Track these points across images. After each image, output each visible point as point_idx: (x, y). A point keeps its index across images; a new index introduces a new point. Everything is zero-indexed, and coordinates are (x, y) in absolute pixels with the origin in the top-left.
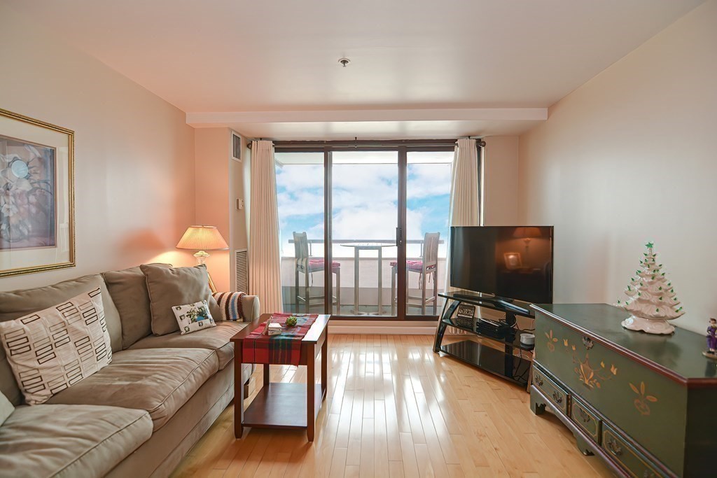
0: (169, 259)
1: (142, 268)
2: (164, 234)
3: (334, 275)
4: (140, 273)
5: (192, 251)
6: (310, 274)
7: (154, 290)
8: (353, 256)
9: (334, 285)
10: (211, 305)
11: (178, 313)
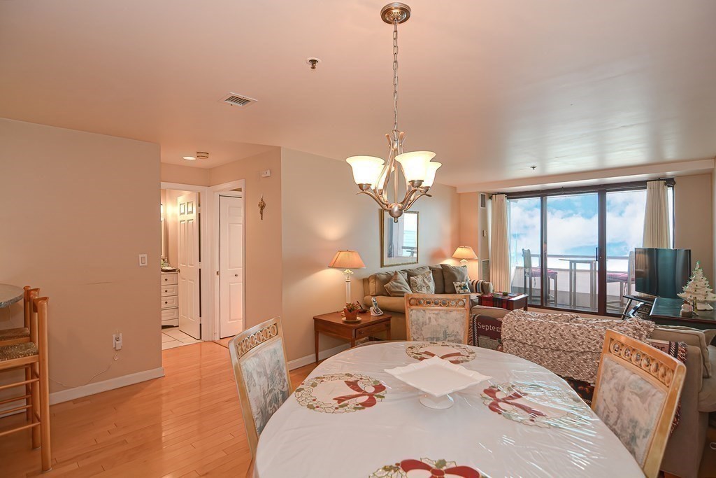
0: (449, 262)
1: (441, 265)
2: (447, 251)
3: (552, 281)
4: (441, 267)
5: (459, 259)
6: (533, 278)
7: (446, 275)
8: (568, 268)
9: (552, 288)
10: (469, 284)
11: (455, 285)
